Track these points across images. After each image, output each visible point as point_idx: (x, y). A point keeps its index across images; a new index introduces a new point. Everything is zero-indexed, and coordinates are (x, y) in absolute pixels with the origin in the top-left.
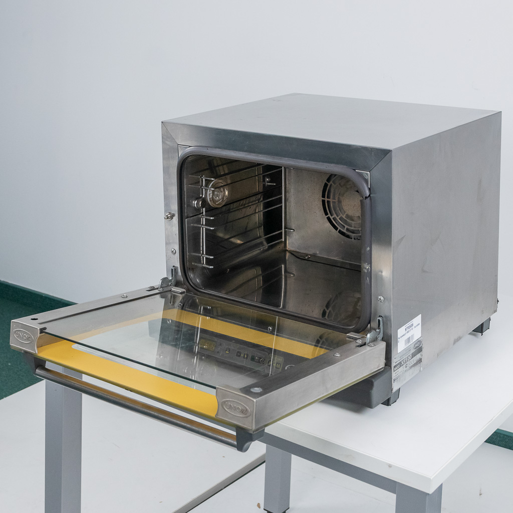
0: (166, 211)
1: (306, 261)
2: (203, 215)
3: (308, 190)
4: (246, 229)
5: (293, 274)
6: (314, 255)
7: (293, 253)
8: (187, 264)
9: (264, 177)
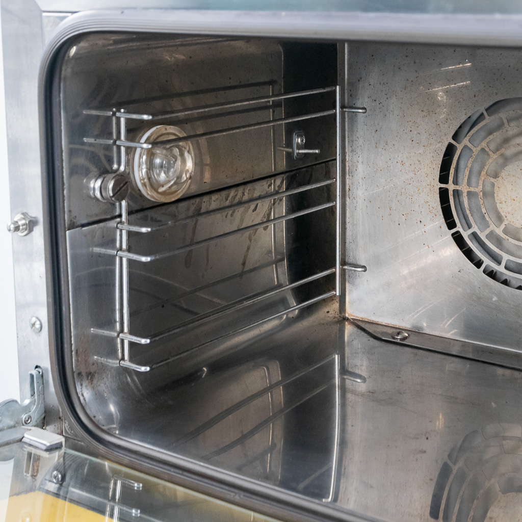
0: (14, 209)
1: (398, 348)
2: (121, 222)
3: (403, 164)
4: (244, 264)
5: (360, 376)
6: (417, 332)
7: (363, 325)
8: (73, 362)
9: (290, 130)
